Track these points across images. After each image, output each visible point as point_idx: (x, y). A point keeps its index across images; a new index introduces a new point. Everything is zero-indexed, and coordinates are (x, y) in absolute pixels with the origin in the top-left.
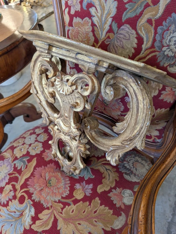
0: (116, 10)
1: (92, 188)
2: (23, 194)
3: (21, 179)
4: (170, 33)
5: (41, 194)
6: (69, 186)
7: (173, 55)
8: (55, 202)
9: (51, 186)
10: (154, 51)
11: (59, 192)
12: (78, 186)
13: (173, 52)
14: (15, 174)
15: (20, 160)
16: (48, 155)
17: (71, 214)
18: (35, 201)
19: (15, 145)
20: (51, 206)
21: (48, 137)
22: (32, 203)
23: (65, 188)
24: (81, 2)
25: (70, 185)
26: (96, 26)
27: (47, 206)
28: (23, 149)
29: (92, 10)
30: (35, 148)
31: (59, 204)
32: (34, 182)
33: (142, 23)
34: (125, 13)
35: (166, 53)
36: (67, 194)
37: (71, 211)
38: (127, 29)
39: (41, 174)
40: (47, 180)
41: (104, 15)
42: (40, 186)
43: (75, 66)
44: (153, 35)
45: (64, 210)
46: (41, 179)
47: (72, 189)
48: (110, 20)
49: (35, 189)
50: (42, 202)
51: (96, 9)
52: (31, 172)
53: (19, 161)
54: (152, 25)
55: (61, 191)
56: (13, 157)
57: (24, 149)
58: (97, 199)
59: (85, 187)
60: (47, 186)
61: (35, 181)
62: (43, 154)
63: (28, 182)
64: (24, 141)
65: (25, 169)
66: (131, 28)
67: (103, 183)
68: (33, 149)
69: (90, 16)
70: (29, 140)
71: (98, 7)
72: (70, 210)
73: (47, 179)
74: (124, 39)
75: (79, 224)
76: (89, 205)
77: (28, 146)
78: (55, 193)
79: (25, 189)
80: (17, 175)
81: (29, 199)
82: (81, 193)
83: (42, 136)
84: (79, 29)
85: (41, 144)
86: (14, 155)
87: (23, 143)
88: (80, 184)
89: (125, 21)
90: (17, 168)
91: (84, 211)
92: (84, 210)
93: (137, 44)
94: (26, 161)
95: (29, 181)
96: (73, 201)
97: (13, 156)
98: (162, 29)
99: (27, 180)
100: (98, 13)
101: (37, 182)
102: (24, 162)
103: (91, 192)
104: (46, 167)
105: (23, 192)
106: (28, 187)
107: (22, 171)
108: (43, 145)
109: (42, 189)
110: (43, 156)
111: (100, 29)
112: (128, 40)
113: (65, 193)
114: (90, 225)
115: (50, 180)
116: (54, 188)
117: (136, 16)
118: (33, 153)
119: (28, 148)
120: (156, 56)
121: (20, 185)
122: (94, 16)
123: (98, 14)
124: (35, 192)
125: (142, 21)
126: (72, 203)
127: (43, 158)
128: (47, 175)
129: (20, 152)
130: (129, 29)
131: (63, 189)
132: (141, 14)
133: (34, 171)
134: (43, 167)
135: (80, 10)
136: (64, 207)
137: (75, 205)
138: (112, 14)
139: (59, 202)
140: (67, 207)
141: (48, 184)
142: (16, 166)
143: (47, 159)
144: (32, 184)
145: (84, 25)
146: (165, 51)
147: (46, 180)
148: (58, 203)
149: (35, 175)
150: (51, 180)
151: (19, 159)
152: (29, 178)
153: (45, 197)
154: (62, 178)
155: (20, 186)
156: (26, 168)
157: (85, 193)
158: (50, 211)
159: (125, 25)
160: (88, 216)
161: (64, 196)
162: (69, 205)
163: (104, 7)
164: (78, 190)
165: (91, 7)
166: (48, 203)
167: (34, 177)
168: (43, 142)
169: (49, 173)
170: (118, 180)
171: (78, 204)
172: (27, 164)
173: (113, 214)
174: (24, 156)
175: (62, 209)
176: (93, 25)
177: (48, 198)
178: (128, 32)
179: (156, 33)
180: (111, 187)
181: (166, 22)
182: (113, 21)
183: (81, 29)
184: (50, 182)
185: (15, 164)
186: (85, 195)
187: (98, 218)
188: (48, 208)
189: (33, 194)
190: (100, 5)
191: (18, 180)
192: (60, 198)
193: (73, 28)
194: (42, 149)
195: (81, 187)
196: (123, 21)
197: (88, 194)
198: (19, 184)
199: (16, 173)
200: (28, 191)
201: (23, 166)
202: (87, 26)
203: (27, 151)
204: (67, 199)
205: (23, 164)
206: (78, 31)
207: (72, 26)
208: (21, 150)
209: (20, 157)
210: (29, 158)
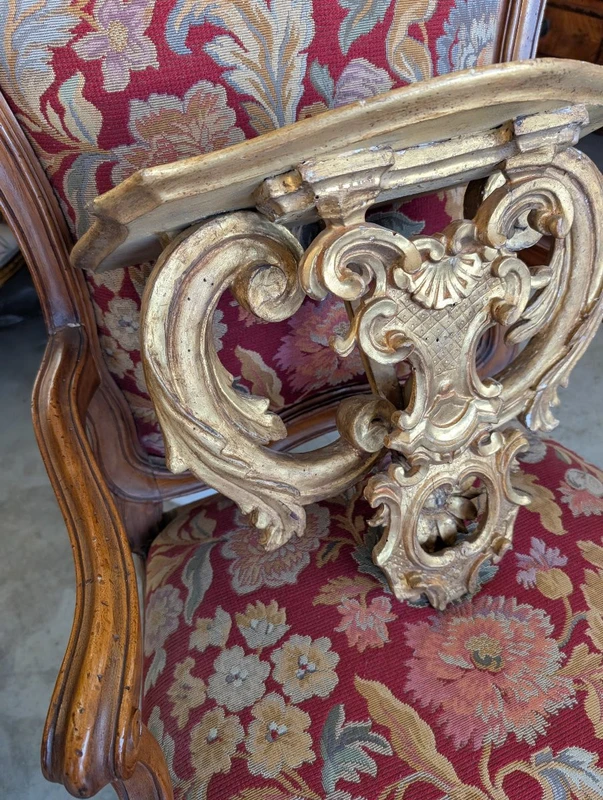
0: (312, 24)
1: (544, 544)
2: (500, 777)
3: (432, 769)
5: (524, 705)
6: (518, 604)
8: (564, 663)
9: (498, 660)
11: (533, 641)
12: (526, 578)
14: (393, 792)
15: (331, 754)
16: (364, 628)
18: (544, 734)
19: (225, 765)
20: (577, 681)
21: (275, 604)
22: (547, 749)
23: (521, 615)
24: (156, 32)
25: (514, 600)
26: (252, 99)
27: (571, 697)
28: (273, 726)
29: (220, 50)
30: (303, 667)
31: (574, 655)
32: (464, 718)
33: (397, 41)
34: (343, 26)
36: (545, 616)
38: (363, 74)
39: (440, 679)
40: (471, 666)
41: (276, 53)
42: (490, 697)
44: (430, 65)
45: (596, 643)
46: (463, 684)
47: (534, 597)
48: (299, 63)
49: (493, 721)
50: (554, 709)
51: (237, 40)
52: (416, 715)
53: (338, 757)
54: (422, 41)
55: (529, 633)
56: (295, 784)
57: (277, 719)
58: (580, 544)
59: (535, 560)
60: (494, 674)
61: (461, 710)
62: (352, 644)
63: (457, 744)
64: (227, 713)
65: (389, 739)
66: (372, 67)
67: (537, 511)
68: (302, 678)
69: (215, 72)
70: (237, 683)
71: (242, 32)
73: (465, 664)
76: (596, 572)
77: (274, 699)
78: (532, 654)
79: (485, 761)
80: (402, 785)
81: (527, 759)
82: (554, 577)
83: (254, 623)
84: (174, 138)
85: (296, 638)
86: (287, 777)
87: (236, 720)
88: (523, 570)
89: (350, 50)
90: (364, 777)
94: (351, 725)
95: (451, 737)
96: (574, 610)
97: (287, 784)
98: (445, 43)
99: (444, 745)
100: (246, 51)
101: (469, 704)
102: (350, 737)
103: (558, 551)
104: (414, 654)
105: (492, 779)
106: (477, 746)
107: (395, 753)
108: (303, 633)
109: (504, 696)
110: (362, 649)
111: (269, 104)
113: (540, 621)
115: (474, 657)
116: (511, 651)
117: (378, 27)
118: (325, 682)
119: (287, 699)
121: (459, 781)
122: (232, 68)
123: (245, 55)
124: (509, 724)
125: (397, 37)
126: (580, 614)
127: (368, 648)
128: (449, 660)
129: (286, 742)
130: (367, 70)
131: (524, 623)
132: (389, 15)
133: (416, 705)
134: (409, 663)
135: (156, 65)
136: (588, 641)
137: (588, 609)
138: (302, 40)
139: (567, 649)
140: (588, 633)
141: (488, 668)
142: (357, 779)
143: (384, 637)
144: (471, 730)
145: (195, 116)
147: (467, 670)
148: (569, 657)
149: (436, 704)
150: (477, 652)
151: (325, 757)
152: (438, 731)
153: (536, 693)
154: (479, 616)
155: (464, 782)
156: (386, 732)
157: (557, 567)
158: (592, 692)
159: (354, 61)
161: (551, 629)
162: (583, 625)
163: (267, 25)
164: (539, 582)
165: (210, 39)
166: (563, 689)
167: (440, 710)
168: (288, 627)
169: (443, 650)
170: (535, 478)
171: (587, 599)
172: (370, 723)
174: (315, 731)
175: (593, 649)
176: (236, 99)
177: (544, 682)
178: (368, 81)
179: (435, 58)
180: (555, 501)
181: (448, 22)
182: (309, 61)
183: (182, 133)
184: (483, 658)
185: (342, 785)
186: (564, 569)
188: (581, 695)
189: (511, 736)
190: (250, 19)
191: (431, 786)
192: (555, 644)
193: (134, 146)
194: (326, 642)
195: (533, 571)
196: (345, 51)
197: (564, 561)
198: (453, 785)
199: (388, 789)
200: (494, 752)
201: (370, 745)
202: (211, 112)
203: (297, 710)
204: (563, 623)
205: (362, 743)
206: (172, 145)
207: (128, 140)
208: (274, 734)
209: (315, 747)
210: (344, 708)
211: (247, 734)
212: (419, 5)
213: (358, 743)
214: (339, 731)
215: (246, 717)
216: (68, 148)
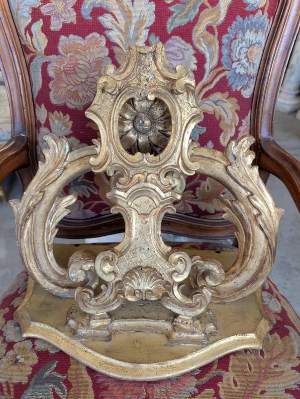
0: (154, 16)
4: (239, 42)
7: (245, 72)
8: (194, 395)
10: (223, 71)
13: (245, 68)
15: (35, 384)
17: (236, 389)
24: (77, 7)
26: (118, 46)
28: (19, 357)
29: (106, 20)
31: (203, 393)
33: (199, 32)
34: (170, 19)
35: (237, 71)
37: (233, 385)
38: (178, 44)
41: (133, 26)
42: (138, 395)
43: (71, 132)
44: (218, 47)
45: (221, 393)
48: (144, 33)
51: (114, 17)
52: (91, 384)
53: (37, 387)
54: (214, 34)
56: (9, 392)
57: (23, 354)
60: (149, 383)
61: (117, 394)
64: (4, 341)
65: (68, 391)
66: (183, 42)
69: (101, 30)
70: (18, 329)
71: (118, 14)
72: (229, 385)
74: (174, 59)
75: (263, 392)
76: (245, 351)
77: (28, 343)
78: (178, 381)
84: (78, 56)
86: (8, 386)
87: (5, 345)
89: (172, 32)
91: (250, 366)
92: (247, 366)
93: (197, 64)
94: (55, 374)
96: (218, 368)
97: (5, 389)
98: (228, 38)
100: (118, 23)
101: (124, 393)
102: (50, 379)
112: (181, 60)
114: (276, 379)
117: (189, 23)
119: (34, 346)
120: (225, 77)
122: (110, 30)
123: (118, 24)
125: (199, 30)
126: (221, 372)
129: (19, 368)
130: (180, 43)
132: (196, 19)
133: (94, 380)
135: (75, 22)
136: (217, 389)
137: (227, 370)
138: (147, 22)
139: (201, 388)
140: (220, 384)
145: (89, 48)
146: (236, 68)
148: (199, 393)
149: (105, 384)
151: (32, 383)
156: (69, 386)
159: (173, 37)
160: (260, 369)
161: (198, 371)
162: (219, 378)
163: (130, 13)
165: (101, 14)
167: (106, 388)
171: (231, 364)
172: (64, 377)
173: (281, 337)
174: (36, 369)
175: (217, 395)
176: (110, 44)
178: (181, 49)
179: (221, 44)
181: (231, 28)
182: (150, 33)
183: (81, 55)
187: (274, 359)
190: (122, 9)
192: (195, 382)
193: (59, 56)
196: (169, 32)
201: (57, 389)
202: (97, 47)
203: (35, 354)
204: (207, 372)
205: (54, 386)
206: (76, 59)
207: (57, 53)
208: (17, 361)
209: (30, 377)
210: (58, 363)
211: (5, 355)
212: (214, 16)
213: (52, 385)
214: (47, 374)
215: (10, 346)
216: (32, 52)
